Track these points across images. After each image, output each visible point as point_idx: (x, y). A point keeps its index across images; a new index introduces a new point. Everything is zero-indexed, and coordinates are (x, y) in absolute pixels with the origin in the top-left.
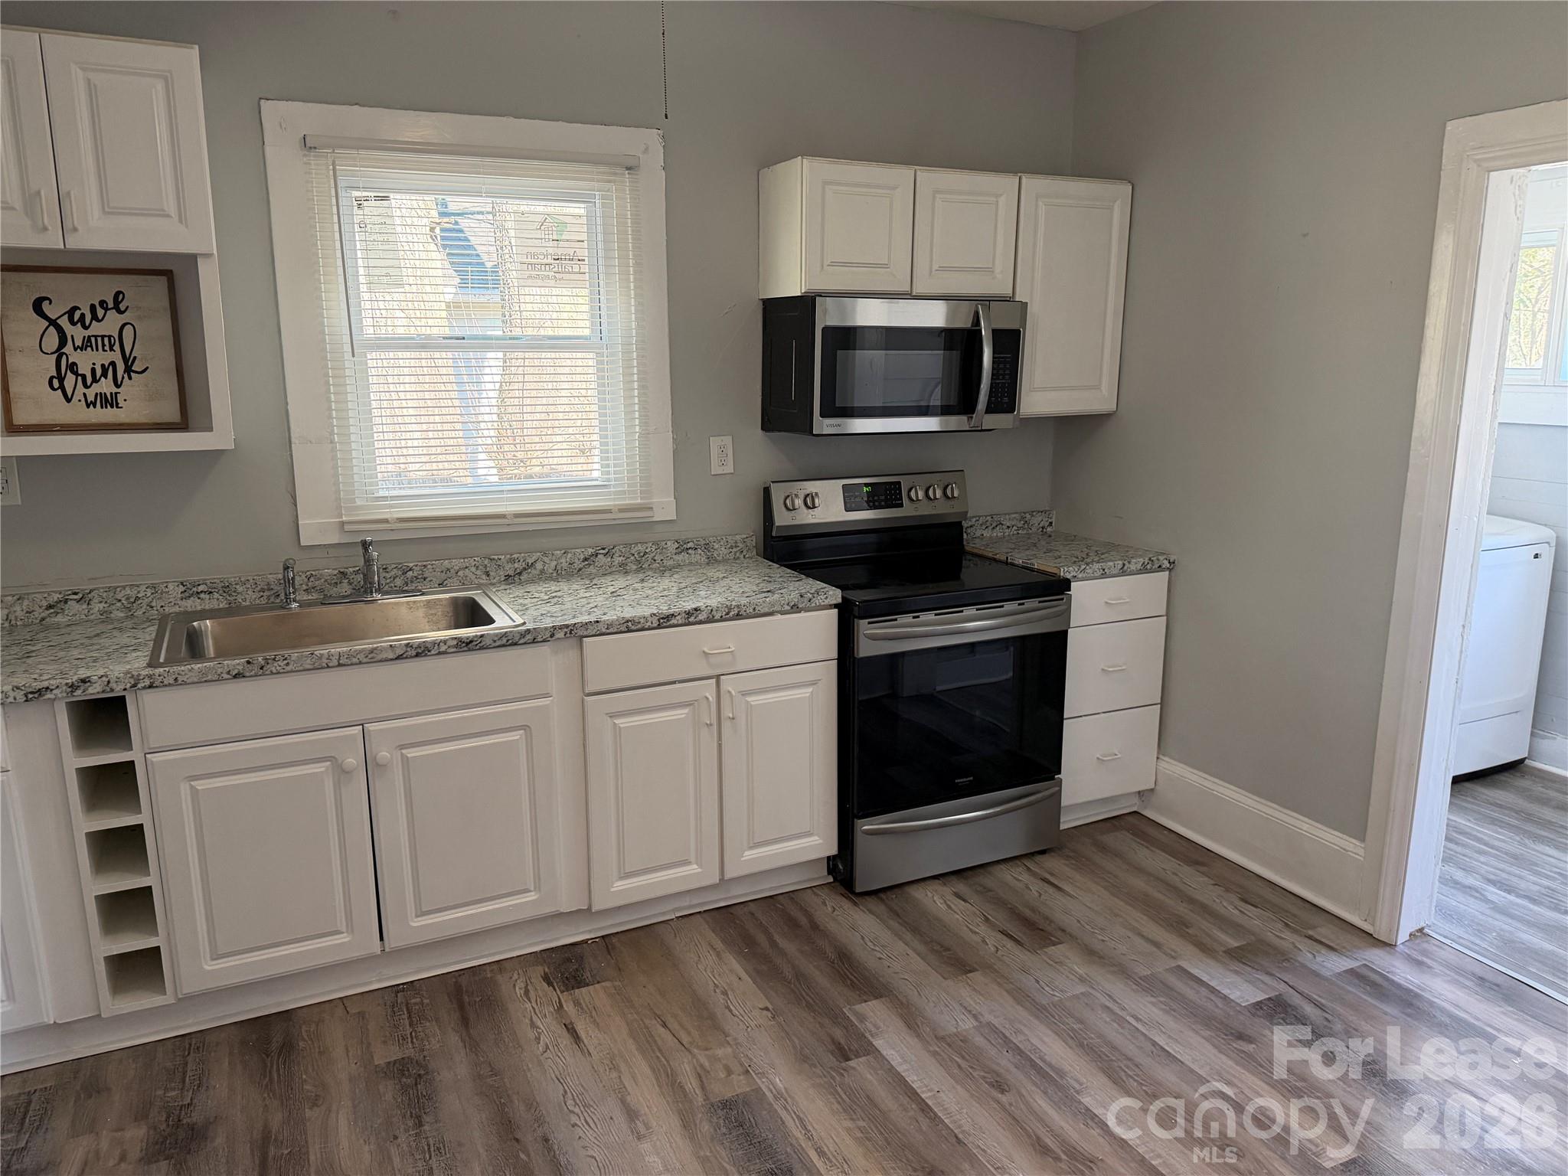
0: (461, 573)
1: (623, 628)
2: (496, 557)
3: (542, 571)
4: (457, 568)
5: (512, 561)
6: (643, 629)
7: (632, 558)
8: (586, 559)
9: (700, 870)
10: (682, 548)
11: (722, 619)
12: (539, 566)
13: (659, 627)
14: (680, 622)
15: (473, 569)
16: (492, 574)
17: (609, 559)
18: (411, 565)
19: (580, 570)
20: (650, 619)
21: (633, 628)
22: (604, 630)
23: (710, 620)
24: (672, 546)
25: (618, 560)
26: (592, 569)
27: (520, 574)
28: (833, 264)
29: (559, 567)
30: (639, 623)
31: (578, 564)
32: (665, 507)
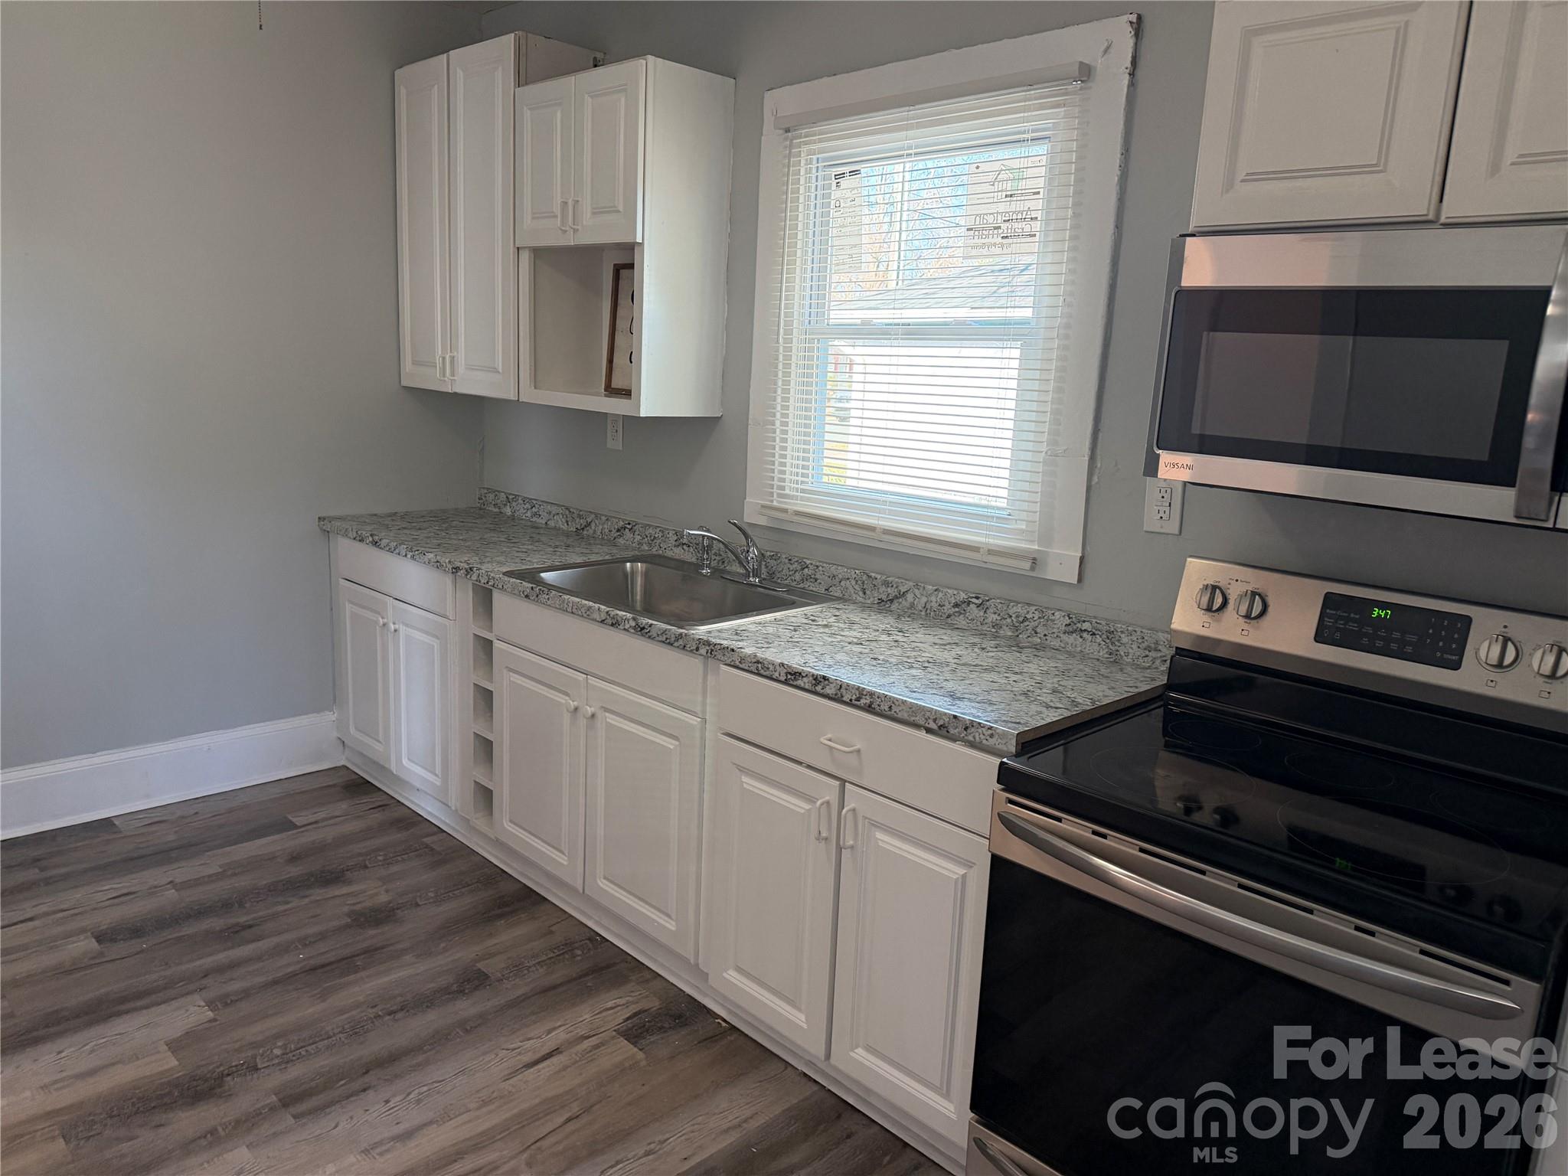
0: (843, 583)
1: (753, 669)
2: (873, 575)
3: (912, 606)
4: (840, 576)
5: (887, 584)
6: (771, 678)
7: (1009, 620)
8: (956, 605)
9: (805, 1026)
10: (1074, 627)
11: (849, 704)
12: (910, 597)
13: (786, 682)
14: (807, 687)
15: (854, 583)
16: (868, 592)
17: (982, 613)
18: (808, 562)
19: (949, 616)
20: (778, 667)
21: (762, 672)
22: (737, 663)
23: (837, 699)
24: (1060, 620)
25: (992, 617)
26: (961, 621)
27: (891, 601)
28: (1252, 177)
29: (928, 606)
30: (768, 668)
31: (948, 609)
32: (1062, 565)
